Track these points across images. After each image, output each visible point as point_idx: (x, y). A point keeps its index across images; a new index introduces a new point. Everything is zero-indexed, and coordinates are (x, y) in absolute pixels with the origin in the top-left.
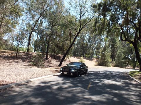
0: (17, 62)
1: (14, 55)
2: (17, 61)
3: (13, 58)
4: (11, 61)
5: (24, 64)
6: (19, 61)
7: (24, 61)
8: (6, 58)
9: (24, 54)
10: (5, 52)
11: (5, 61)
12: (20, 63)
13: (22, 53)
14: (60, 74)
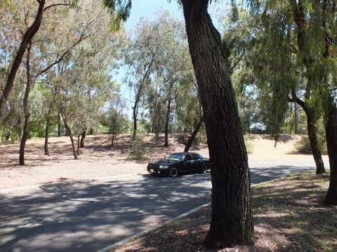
0: (112, 155)
1: (110, 143)
2: (113, 152)
3: (108, 148)
4: (104, 153)
5: (120, 158)
6: (116, 153)
7: (122, 153)
8: (98, 148)
9: (128, 139)
10: (98, 138)
11: (95, 153)
12: (115, 157)
13: (125, 139)
14: (148, 173)
